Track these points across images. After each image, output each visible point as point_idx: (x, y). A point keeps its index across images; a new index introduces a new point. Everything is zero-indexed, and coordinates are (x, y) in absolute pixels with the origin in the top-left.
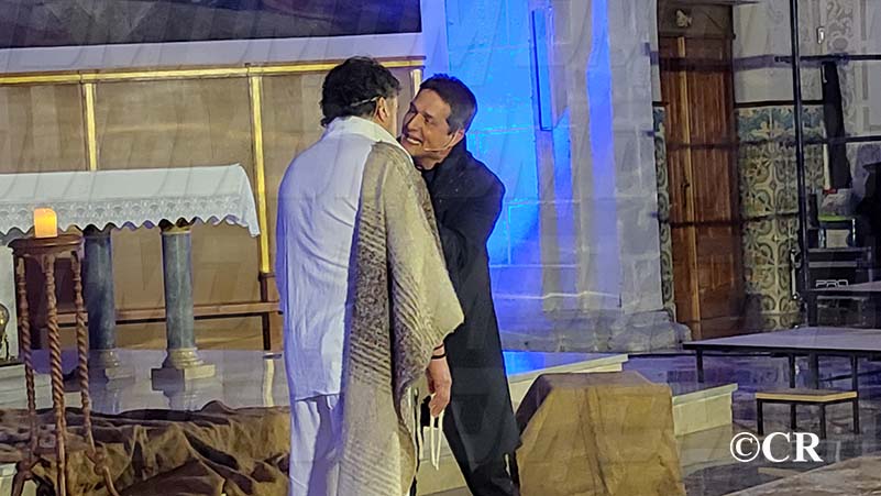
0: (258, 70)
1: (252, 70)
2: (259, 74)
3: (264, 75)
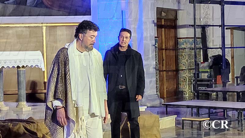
0: (45, 25)
1: (43, 25)
2: (45, 26)
3: (46, 26)
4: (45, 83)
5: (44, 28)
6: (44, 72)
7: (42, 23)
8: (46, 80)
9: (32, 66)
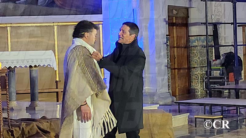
0: (56, 24)
1: (55, 24)
3: (58, 25)
4: (56, 82)
5: (56, 27)
6: (56, 71)
7: (53, 23)
8: (58, 80)
9: (44, 65)
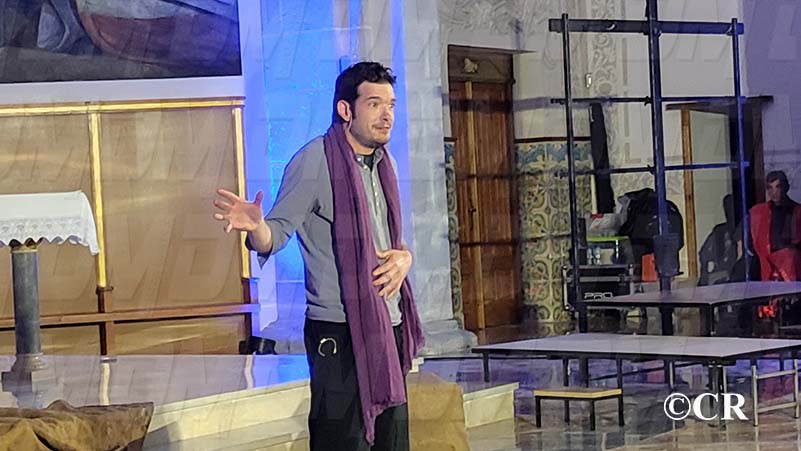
0: (96, 108)
1: (91, 108)
2: (98, 112)
3: (102, 113)
4: (99, 291)
5: (94, 117)
6: (97, 256)
7: (87, 103)
8: (103, 283)
9: (57, 239)
